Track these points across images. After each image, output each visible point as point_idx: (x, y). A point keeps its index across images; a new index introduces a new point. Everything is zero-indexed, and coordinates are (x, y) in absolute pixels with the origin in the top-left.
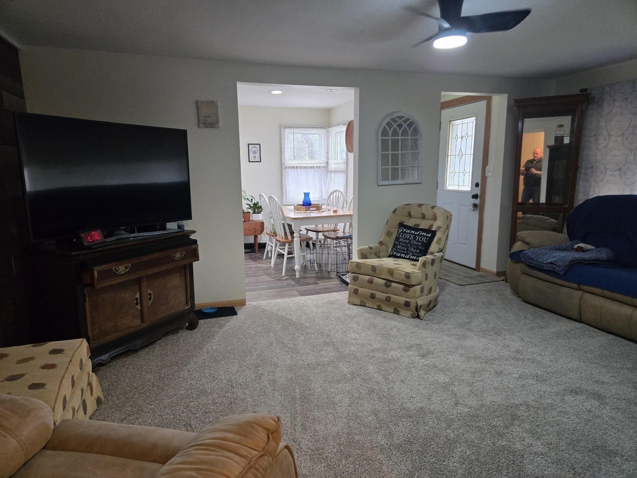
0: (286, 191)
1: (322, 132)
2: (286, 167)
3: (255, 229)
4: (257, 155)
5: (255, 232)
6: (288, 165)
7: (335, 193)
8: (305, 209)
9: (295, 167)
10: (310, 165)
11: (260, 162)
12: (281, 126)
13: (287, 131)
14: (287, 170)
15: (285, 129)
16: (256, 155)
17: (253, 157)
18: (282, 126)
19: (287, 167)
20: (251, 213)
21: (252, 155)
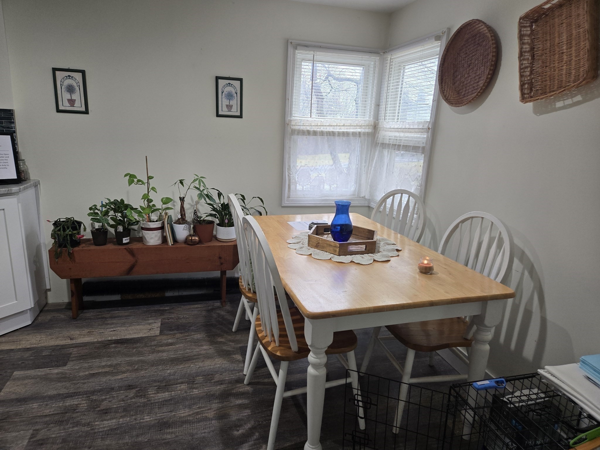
0: (289, 180)
1: (372, 60)
2: (293, 132)
3: (220, 258)
4: (235, 103)
5: (222, 264)
6: (297, 128)
7: (398, 197)
8: (338, 250)
9: (311, 133)
10: (340, 129)
11: (241, 117)
12: (289, 44)
13: (300, 54)
14: (295, 137)
15: (296, 49)
16: (232, 103)
17: (227, 106)
18: (291, 43)
19: (296, 133)
20: (215, 224)
21: (224, 102)
